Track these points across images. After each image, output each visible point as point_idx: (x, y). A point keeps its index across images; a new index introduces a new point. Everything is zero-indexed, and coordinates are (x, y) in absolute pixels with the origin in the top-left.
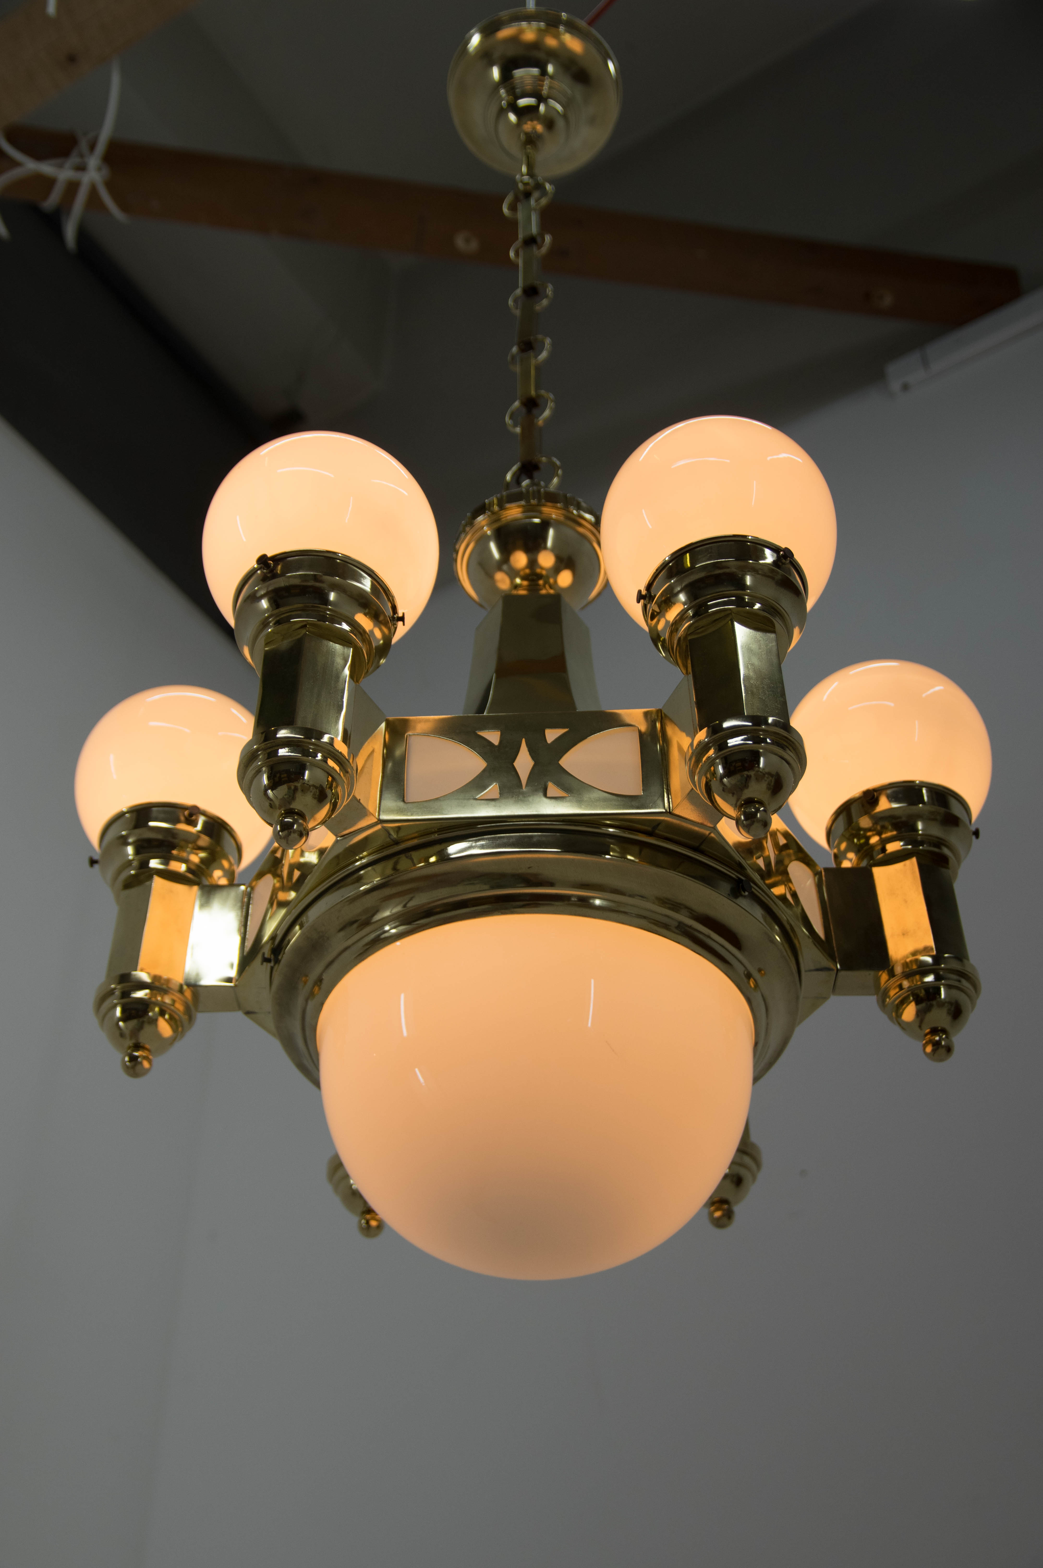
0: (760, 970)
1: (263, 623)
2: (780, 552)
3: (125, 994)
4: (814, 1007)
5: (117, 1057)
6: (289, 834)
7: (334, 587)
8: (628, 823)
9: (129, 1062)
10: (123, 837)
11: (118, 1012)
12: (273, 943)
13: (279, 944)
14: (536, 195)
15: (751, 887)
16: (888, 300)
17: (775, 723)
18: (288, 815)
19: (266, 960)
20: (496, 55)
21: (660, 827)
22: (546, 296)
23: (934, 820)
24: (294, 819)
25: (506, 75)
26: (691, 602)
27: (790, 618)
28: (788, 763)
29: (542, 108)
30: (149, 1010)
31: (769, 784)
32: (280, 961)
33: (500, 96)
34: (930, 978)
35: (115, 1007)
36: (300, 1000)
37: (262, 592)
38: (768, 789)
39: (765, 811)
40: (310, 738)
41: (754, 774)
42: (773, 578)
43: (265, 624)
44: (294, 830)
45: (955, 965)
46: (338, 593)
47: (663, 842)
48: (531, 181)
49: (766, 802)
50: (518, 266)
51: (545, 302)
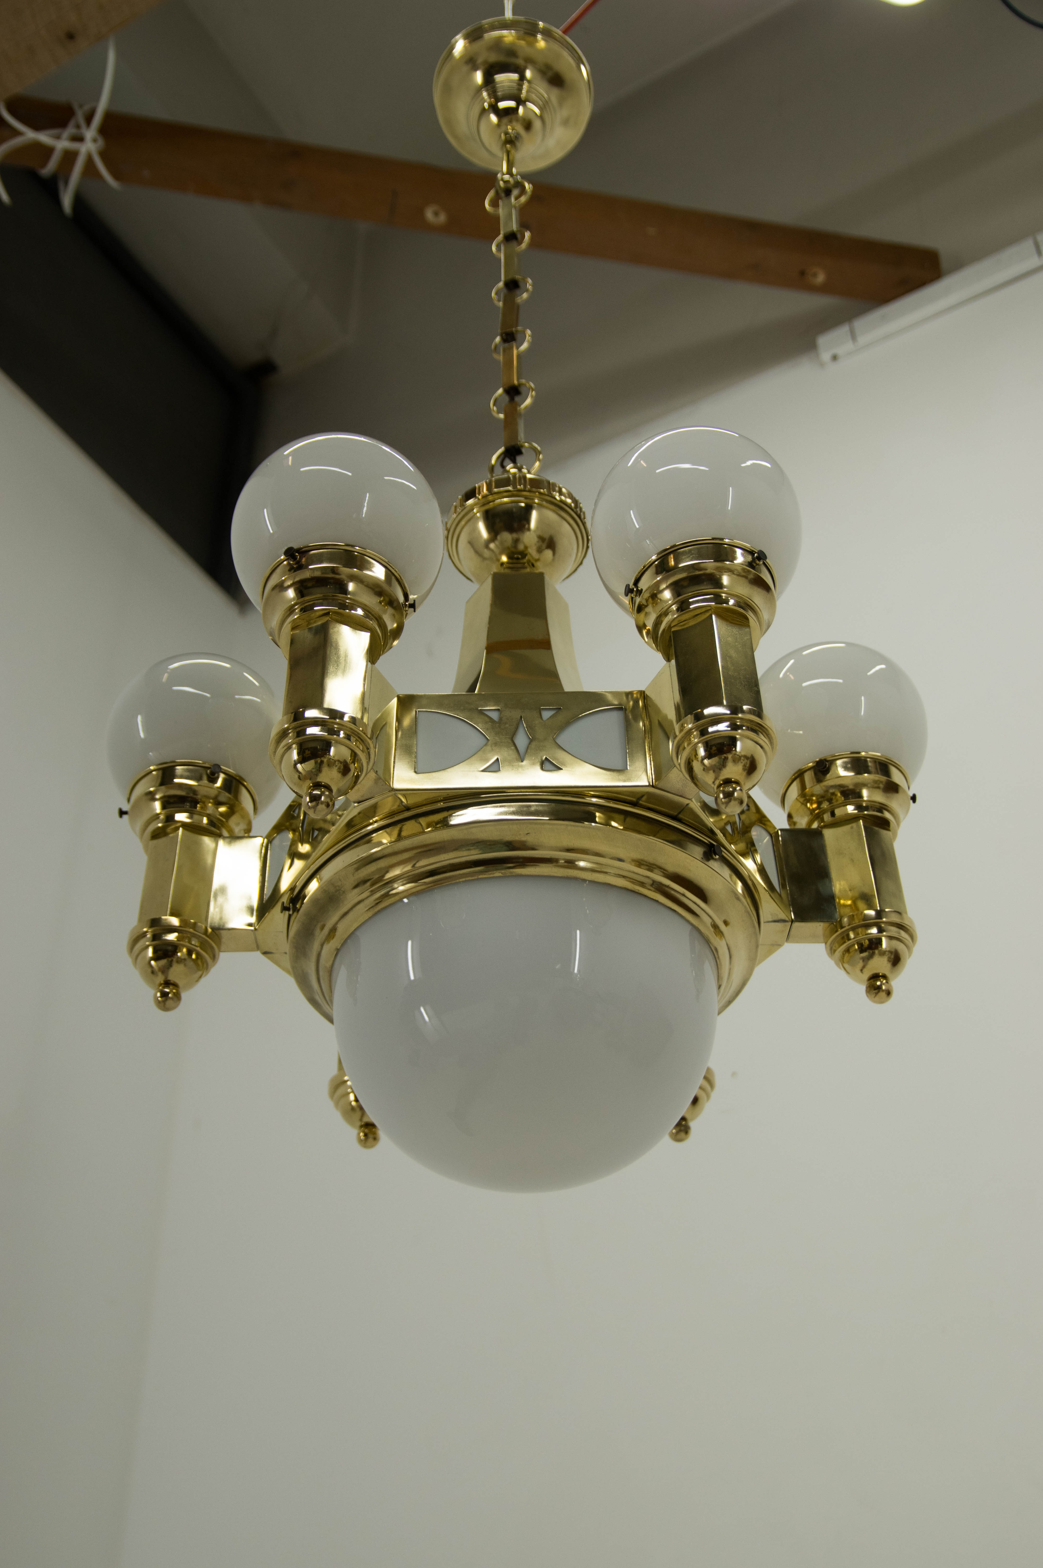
0: (726, 923)
1: (290, 610)
2: (754, 554)
3: (155, 937)
4: (770, 952)
5: (149, 993)
6: (317, 805)
7: (353, 578)
8: (615, 795)
9: (161, 997)
10: (150, 793)
11: (150, 952)
12: (292, 893)
13: (297, 896)
14: (515, 192)
15: (722, 851)
16: (821, 278)
17: (750, 712)
18: (316, 788)
19: (285, 908)
20: (480, 60)
21: (644, 798)
22: (527, 290)
23: (878, 788)
24: (321, 791)
25: (489, 80)
26: (674, 599)
27: (762, 615)
28: (762, 747)
29: (521, 110)
30: (178, 951)
31: (745, 766)
32: (298, 911)
33: (483, 98)
34: (874, 931)
35: (147, 947)
36: (316, 946)
37: (289, 583)
38: (744, 770)
39: (741, 790)
40: (335, 719)
41: (732, 757)
42: (746, 577)
43: (291, 610)
44: (322, 801)
45: (895, 918)
46: (356, 583)
47: (643, 811)
48: (511, 180)
49: (742, 783)
50: (500, 260)
51: (525, 295)
